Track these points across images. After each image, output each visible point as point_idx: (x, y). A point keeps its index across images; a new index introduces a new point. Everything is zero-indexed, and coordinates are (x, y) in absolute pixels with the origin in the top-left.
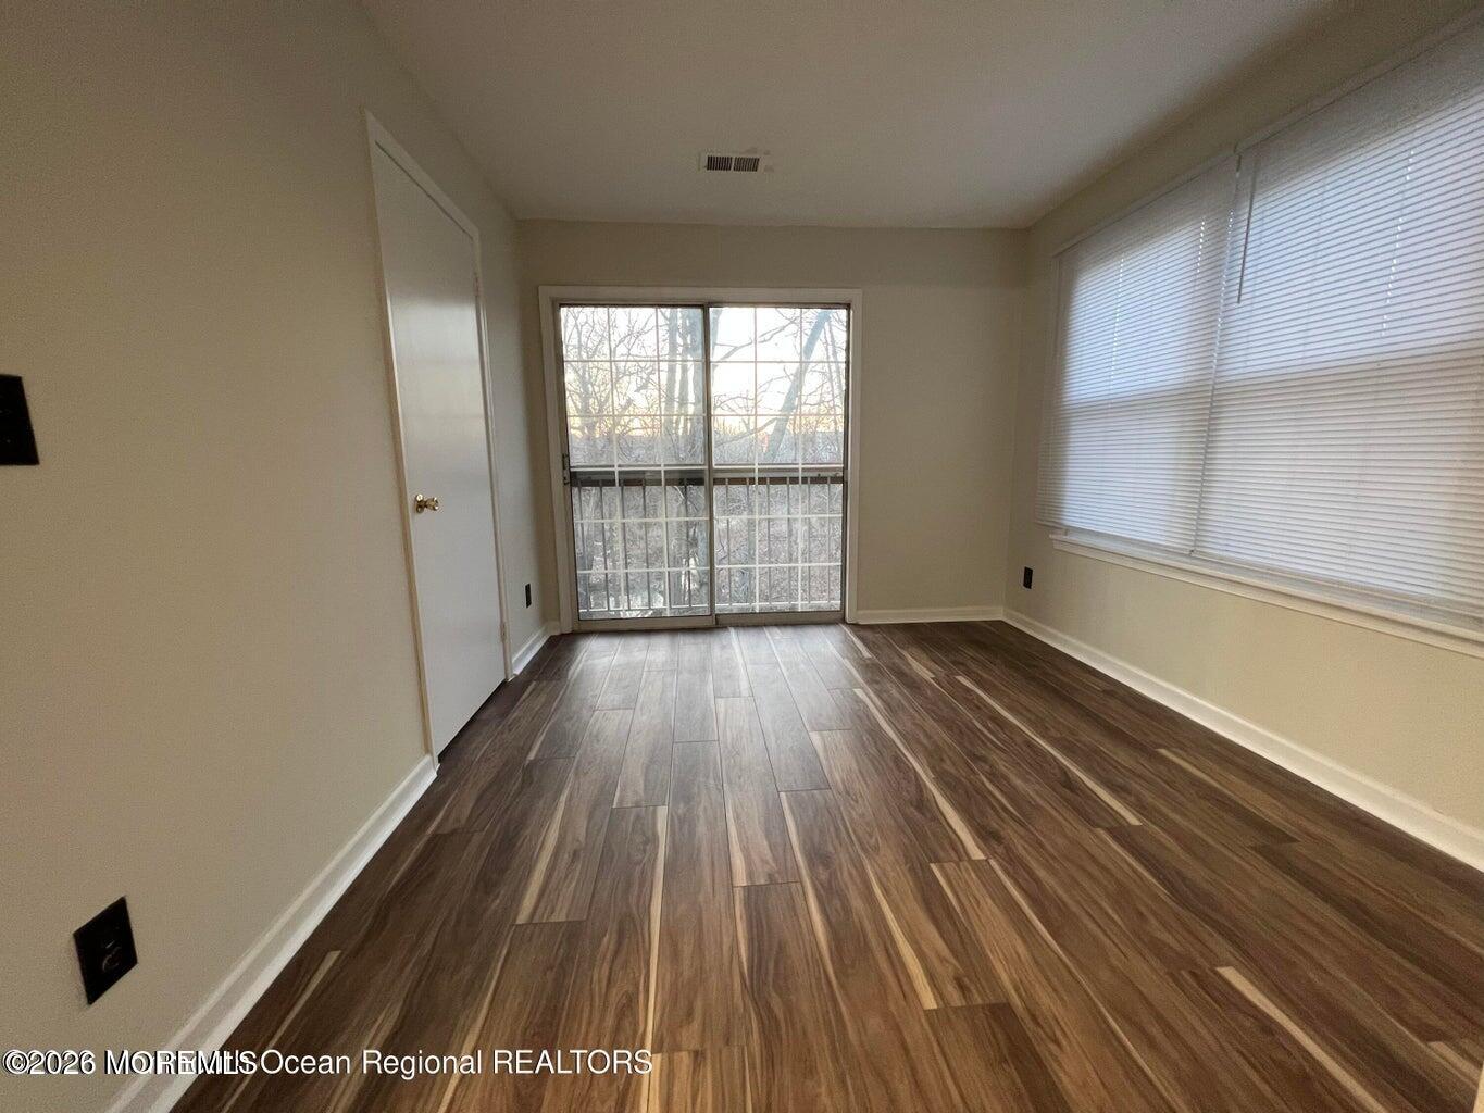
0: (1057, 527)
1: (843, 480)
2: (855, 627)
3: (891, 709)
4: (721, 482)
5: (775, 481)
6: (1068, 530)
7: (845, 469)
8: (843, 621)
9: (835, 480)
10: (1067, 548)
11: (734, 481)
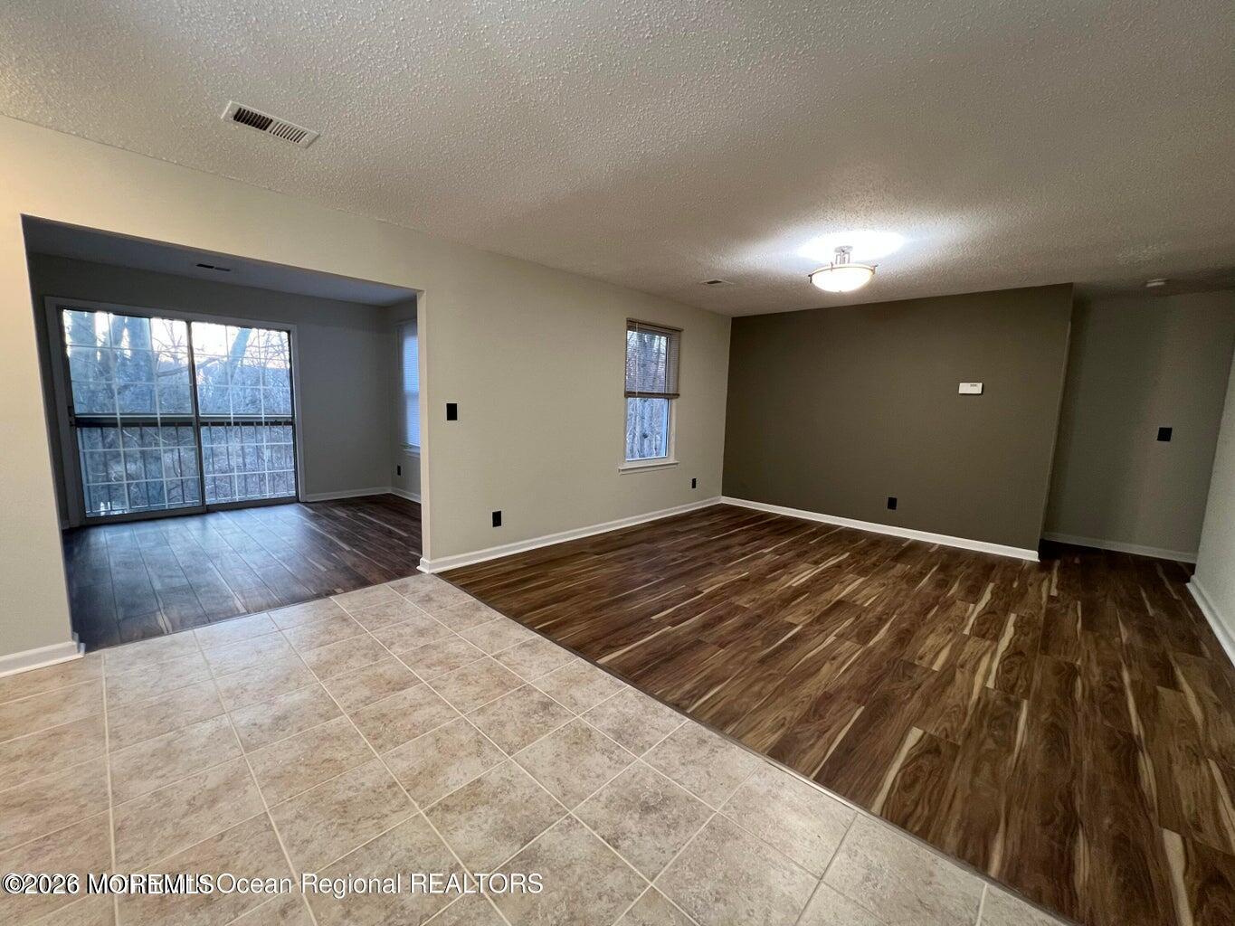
0: (406, 446)
1: (292, 423)
2: (306, 503)
3: (321, 526)
4: (206, 424)
5: (245, 424)
6: (412, 447)
7: (293, 418)
8: (298, 501)
9: (287, 423)
10: (413, 455)
11: (214, 424)
